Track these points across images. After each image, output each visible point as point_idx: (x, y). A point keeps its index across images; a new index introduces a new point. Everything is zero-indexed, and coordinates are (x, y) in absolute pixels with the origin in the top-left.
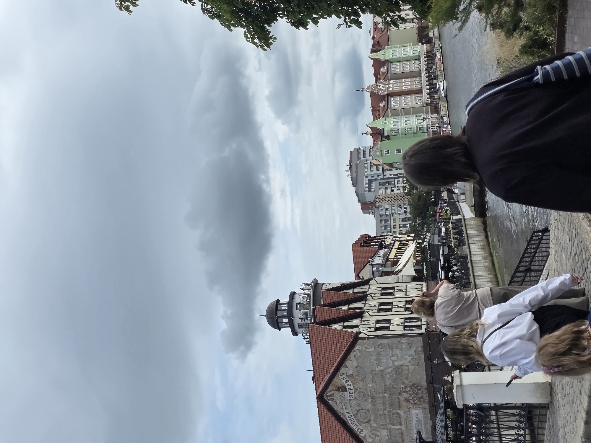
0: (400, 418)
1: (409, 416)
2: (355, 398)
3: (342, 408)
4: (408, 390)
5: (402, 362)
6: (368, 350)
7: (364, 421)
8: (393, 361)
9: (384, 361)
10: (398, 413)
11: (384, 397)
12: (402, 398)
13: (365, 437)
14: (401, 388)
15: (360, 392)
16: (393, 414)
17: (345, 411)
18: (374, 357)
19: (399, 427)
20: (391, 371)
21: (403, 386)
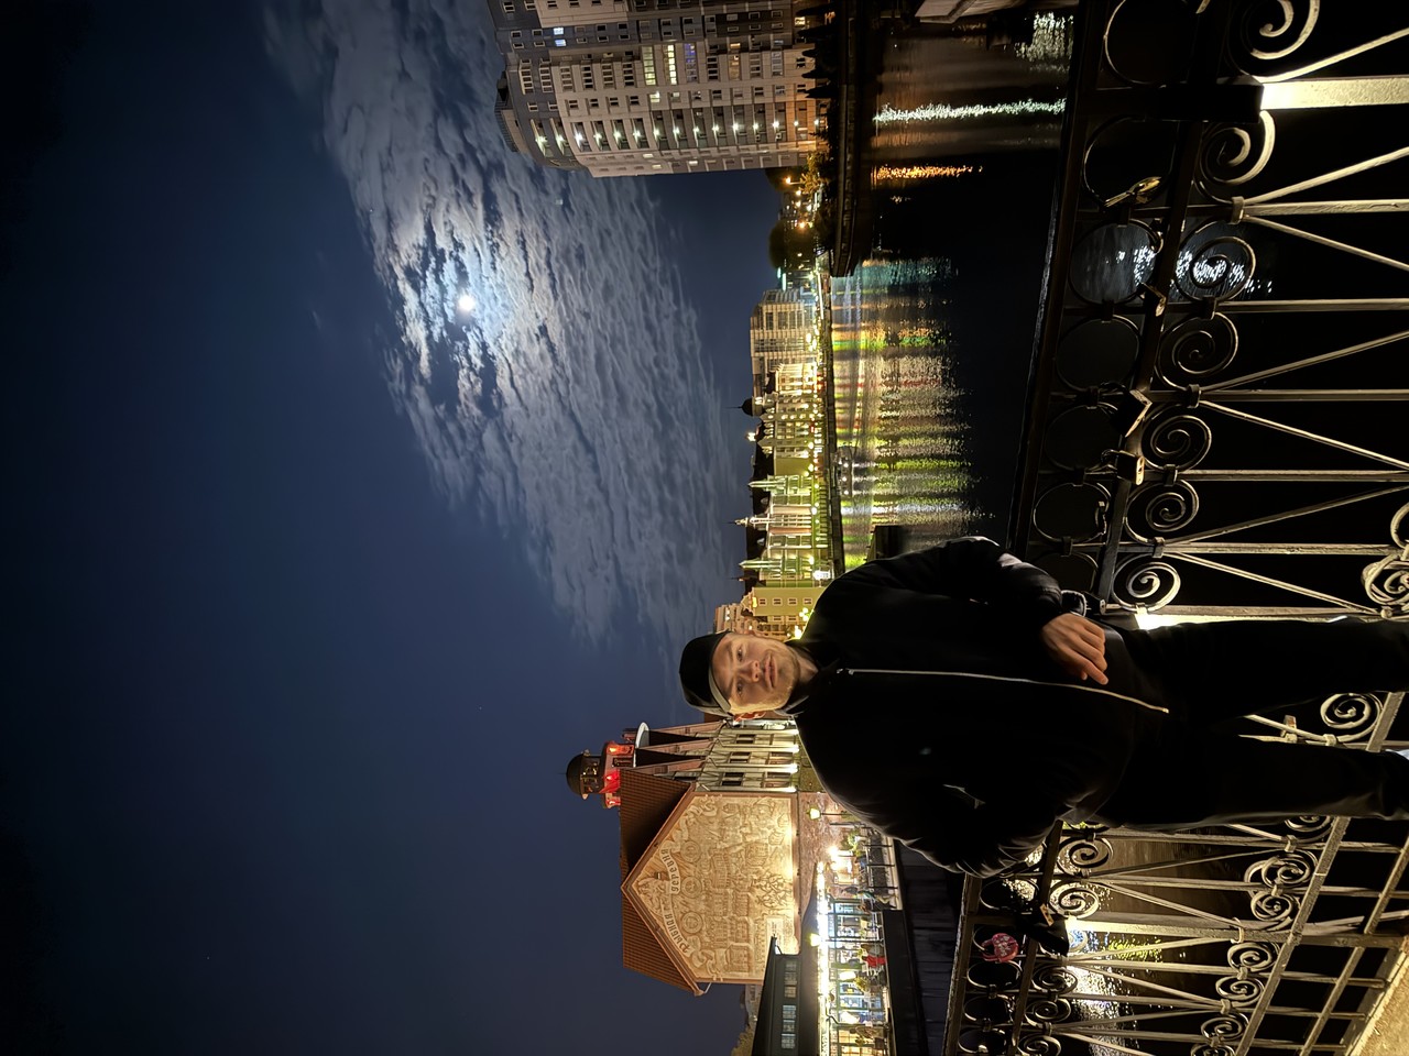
0: (748, 929)
1: (762, 928)
2: (681, 892)
3: (660, 907)
4: (763, 883)
5: (758, 838)
6: (707, 814)
7: (691, 931)
8: (745, 835)
9: (731, 833)
10: (746, 922)
11: (726, 894)
12: (753, 898)
13: (690, 959)
14: (752, 879)
15: (689, 883)
16: (738, 922)
17: (664, 913)
18: (715, 827)
19: (745, 944)
20: (740, 851)
21: (755, 877)
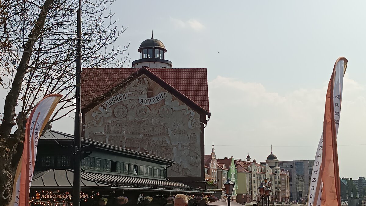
2: (140, 105)
7: (115, 111)
8: (177, 147)
9: (178, 137)
15: (146, 110)
17: (126, 94)
18: (182, 128)
20: (166, 143)
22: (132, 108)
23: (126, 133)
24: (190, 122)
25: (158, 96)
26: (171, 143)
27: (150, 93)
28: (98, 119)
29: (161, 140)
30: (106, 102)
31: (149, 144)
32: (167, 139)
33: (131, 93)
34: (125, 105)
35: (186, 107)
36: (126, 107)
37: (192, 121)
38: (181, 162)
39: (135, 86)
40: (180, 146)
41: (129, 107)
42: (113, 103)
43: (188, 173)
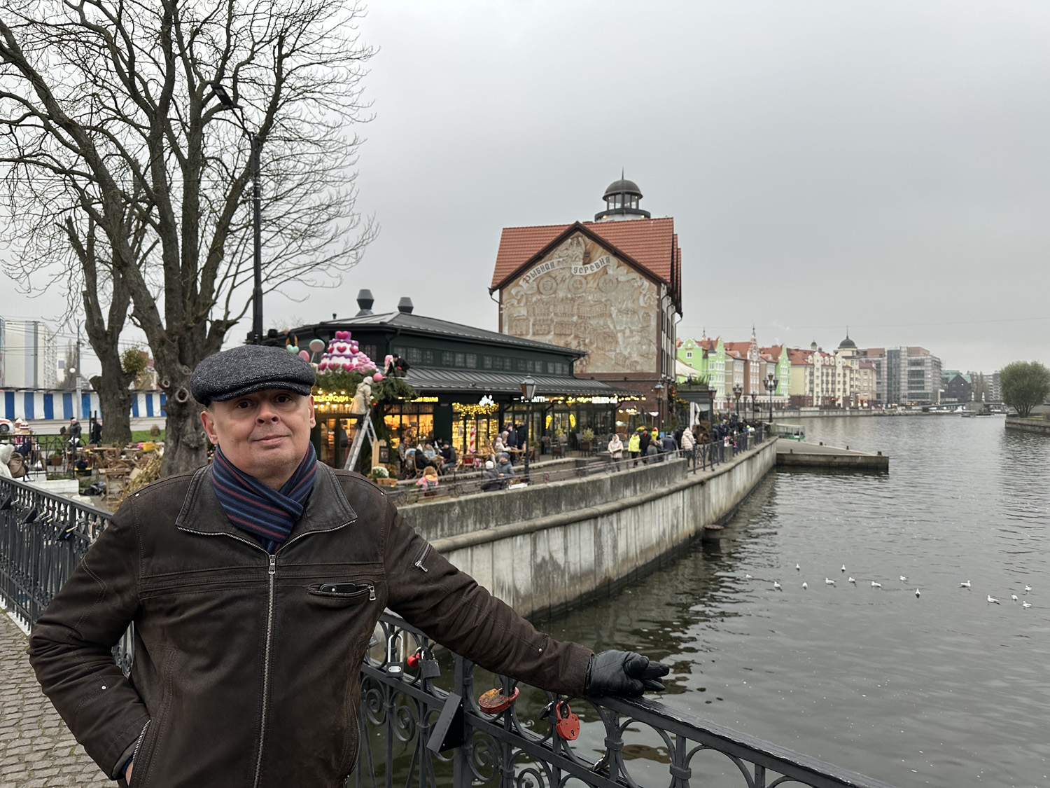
2: (573, 276)
7: (541, 286)
13: (517, 285)
17: (555, 261)
22: (563, 280)
23: (555, 314)
24: (641, 298)
25: (598, 261)
26: (615, 327)
27: (587, 258)
28: (519, 297)
29: (602, 323)
30: (528, 274)
31: (585, 329)
32: (609, 322)
33: (561, 260)
34: (554, 276)
35: (636, 275)
36: (554, 278)
37: (645, 295)
38: (630, 353)
39: (567, 249)
40: (627, 331)
41: (559, 279)
42: (538, 275)
43: (639, 368)
